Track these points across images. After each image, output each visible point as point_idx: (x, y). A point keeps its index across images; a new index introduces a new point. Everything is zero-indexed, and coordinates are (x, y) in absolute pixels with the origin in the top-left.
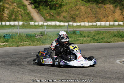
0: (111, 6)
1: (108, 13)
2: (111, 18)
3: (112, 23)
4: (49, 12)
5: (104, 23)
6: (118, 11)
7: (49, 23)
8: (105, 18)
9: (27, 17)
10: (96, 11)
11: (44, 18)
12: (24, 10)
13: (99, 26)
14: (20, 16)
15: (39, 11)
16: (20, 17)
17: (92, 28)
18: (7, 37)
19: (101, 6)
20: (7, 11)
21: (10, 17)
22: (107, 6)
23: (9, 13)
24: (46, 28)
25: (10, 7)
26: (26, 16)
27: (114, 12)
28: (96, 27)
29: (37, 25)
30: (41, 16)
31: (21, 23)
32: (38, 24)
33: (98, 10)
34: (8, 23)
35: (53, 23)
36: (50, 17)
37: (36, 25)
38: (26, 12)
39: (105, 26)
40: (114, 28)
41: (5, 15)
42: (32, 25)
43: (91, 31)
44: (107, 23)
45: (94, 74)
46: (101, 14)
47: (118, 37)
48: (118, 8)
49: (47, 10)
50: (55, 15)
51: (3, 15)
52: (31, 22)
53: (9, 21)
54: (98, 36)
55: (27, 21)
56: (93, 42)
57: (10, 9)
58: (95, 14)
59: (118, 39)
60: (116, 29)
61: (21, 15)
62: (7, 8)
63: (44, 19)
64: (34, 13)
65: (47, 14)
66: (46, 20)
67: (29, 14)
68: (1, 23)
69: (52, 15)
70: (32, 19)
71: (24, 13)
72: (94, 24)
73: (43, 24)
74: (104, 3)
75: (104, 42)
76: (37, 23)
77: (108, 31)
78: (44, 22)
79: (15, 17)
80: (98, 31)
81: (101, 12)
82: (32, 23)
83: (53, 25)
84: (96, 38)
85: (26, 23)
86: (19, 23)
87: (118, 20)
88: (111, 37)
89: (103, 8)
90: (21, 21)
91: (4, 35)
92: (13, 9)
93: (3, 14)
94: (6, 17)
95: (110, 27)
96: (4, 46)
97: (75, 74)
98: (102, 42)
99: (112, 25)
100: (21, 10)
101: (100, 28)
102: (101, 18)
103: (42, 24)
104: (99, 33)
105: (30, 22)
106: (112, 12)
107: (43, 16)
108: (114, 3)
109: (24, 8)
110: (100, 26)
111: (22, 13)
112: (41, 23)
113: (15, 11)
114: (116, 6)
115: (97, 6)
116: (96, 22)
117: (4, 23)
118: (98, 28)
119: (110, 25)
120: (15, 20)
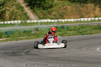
0: (92, 5)
1: (90, 11)
2: (92, 15)
3: (93, 19)
4: (42, 12)
5: (87, 18)
6: (98, 9)
7: (43, 21)
8: (87, 15)
9: (24, 17)
10: (80, 10)
12: (22, 11)
13: (82, 21)
15: (34, 12)
16: (19, 17)
17: (77, 23)
18: (9, 33)
19: (84, 5)
20: (8, 12)
21: (10, 17)
22: (89, 5)
23: (10, 14)
24: (40, 25)
25: (10, 9)
27: (94, 10)
28: (80, 23)
29: (33, 23)
30: (36, 16)
31: (19, 22)
32: (33, 22)
33: (81, 8)
34: (9, 22)
35: (46, 21)
36: (43, 16)
37: (31, 23)
38: (23, 12)
39: (88, 21)
40: (95, 23)
41: (7, 16)
42: (28, 23)
43: (76, 26)
44: (89, 18)
45: (79, 60)
46: (84, 11)
47: (98, 29)
48: (98, 6)
49: (40, 10)
50: (47, 14)
51: (5, 16)
53: (10, 20)
54: (81, 29)
55: (24, 19)
56: (78, 35)
57: (10, 11)
58: (79, 12)
59: (98, 31)
60: (97, 24)
61: (19, 15)
62: (8, 10)
63: (38, 18)
64: (29, 13)
65: (41, 13)
66: (40, 18)
67: (26, 14)
68: (4, 22)
69: (45, 14)
70: (28, 18)
71: (22, 14)
72: (79, 20)
74: (86, 3)
75: (87, 34)
76: (32, 21)
77: (90, 25)
78: (38, 20)
79: (15, 17)
80: (82, 25)
81: (84, 10)
82: (28, 21)
83: (45, 22)
84: (80, 31)
85: (24, 21)
87: (98, 16)
88: (92, 30)
89: (85, 7)
90: (20, 20)
91: (6, 32)
92: (13, 10)
94: (8, 17)
95: (91, 22)
96: (6, 40)
97: (64, 61)
98: (85, 34)
99: (93, 20)
100: (19, 11)
101: (83, 23)
102: (84, 14)
103: (37, 22)
104: (82, 27)
105: (27, 21)
106: (93, 9)
107: (37, 16)
108: (95, 2)
109: (21, 9)
110: (84, 22)
111: (21, 13)
112: (35, 21)
113: (14, 12)
114: (96, 5)
115: (80, 6)
116: (80, 18)
117: (6, 22)
118: (81, 23)
119: (91, 20)
120: (14, 19)
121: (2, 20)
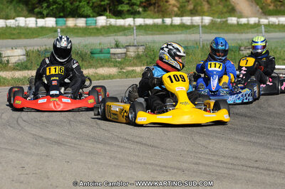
7: (273, 20)
9: (221, 6)
11: (262, 9)
14: (205, 3)
16: (206, 7)
21: (181, 7)
24: (265, 32)
26: (219, 4)
29: (245, 24)
30: (254, 5)
31: (207, 20)
32: (246, 22)
34: (177, 21)
35: (283, 20)
36: (275, 6)
37: (241, 24)
41: (172, 2)
42: (232, 25)
51: (167, 1)
52: (231, 16)
53: (181, 15)
55: (221, 14)
61: (208, 2)
63: (261, 11)
66: (266, 13)
68: (163, 20)
69: (281, 1)
70: (232, 11)
73: (259, 22)
76: (243, 21)
78: (259, 18)
79: (195, 6)
82: (233, 20)
83: (281, 23)
85: (219, 20)
86: (202, 19)
90: (209, 16)
94: (174, 6)
103: (257, 22)
105: (229, 18)
107: (258, 4)
112: (253, 20)
117: (168, 21)
120: (193, 13)
121: (157, 14)
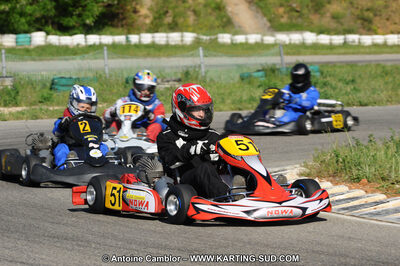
4: (288, 1)
7: (283, 37)
9: (212, 18)
11: (270, 21)
14: (190, 13)
16: (191, 19)
21: (155, 18)
23: (157, 4)
26: (211, 14)
29: (241, 44)
30: (260, 15)
31: (189, 37)
32: (244, 41)
34: (147, 38)
35: (296, 37)
36: (290, 18)
37: (236, 44)
41: (144, 12)
42: (224, 45)
50: (305, 11)
51: (135, 11)
52: (225, 32)
53: (154, 28)
55: (211, 30)
61: (195, 12)
63: (268, 24)
64: (236, 5)
65: (281, 6)
66: (276, 27)
67: (219, 8)
68: (127, 38)
69: (297, 11)
70: (228, 24)
71: (205, 6)
73: (262, 40)
76: (240, 39)
78: (264, 35)
79: (174, 18)
82: (225, 38)
83: (293, 42)
85: (208, 38)
86: (182, 37)
90: (193, 32)
91: (53, 80)
93: (138, 7)
94: (146, 17)
103: (259, 40)
105: (220, 35)
107: (265, 15)
111: (199, 4)
112: (253, 38)
117: (134, 39)
120: (174, 27)
121: (120, 29)
